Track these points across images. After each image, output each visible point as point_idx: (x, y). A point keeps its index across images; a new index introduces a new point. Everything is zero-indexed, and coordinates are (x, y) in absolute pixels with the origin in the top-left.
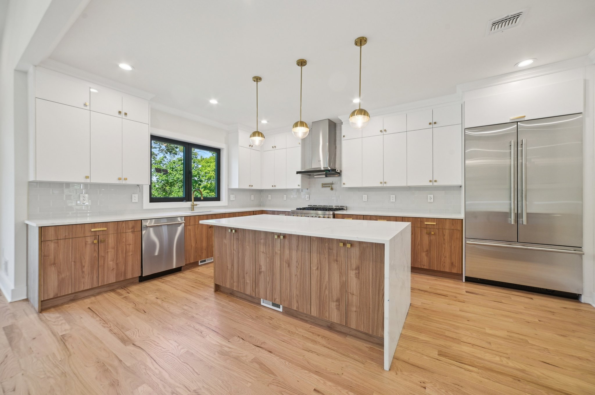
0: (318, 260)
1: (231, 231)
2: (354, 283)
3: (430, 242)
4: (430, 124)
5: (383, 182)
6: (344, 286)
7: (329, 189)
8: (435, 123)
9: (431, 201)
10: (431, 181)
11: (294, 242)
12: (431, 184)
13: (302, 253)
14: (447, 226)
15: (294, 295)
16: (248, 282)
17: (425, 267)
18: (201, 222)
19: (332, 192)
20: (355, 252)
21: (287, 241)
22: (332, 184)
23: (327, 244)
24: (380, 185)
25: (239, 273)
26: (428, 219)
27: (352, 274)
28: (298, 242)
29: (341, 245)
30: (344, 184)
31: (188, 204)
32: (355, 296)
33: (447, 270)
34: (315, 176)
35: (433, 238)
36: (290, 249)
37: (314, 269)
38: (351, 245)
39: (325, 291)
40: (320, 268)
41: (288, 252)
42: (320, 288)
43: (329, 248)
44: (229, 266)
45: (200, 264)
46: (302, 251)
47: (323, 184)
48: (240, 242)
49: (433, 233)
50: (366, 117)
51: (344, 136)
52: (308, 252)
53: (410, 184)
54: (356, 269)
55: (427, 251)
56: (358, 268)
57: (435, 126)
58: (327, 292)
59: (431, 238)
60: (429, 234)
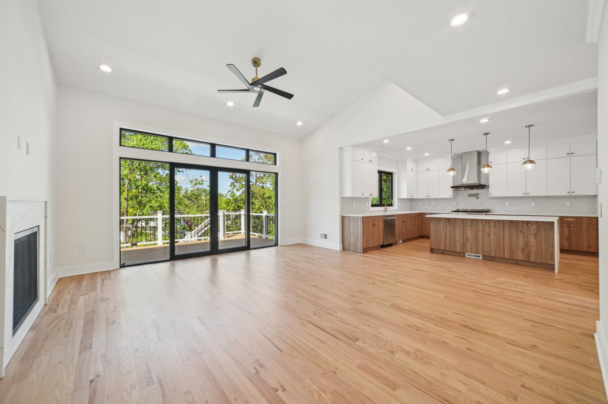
0: (509, 232)
1: (446, 220)
2: (532, 241)
3: (570, 232)
4: (568, 154)
5: (526, 193)
6: (527, 244)
7: (475, 198)
8: (572, 154)
9: (568, 206)
10: (568, 192)
11: (492, 224)
12: (569, 194)
13: (498, 229)
14: (585, 221)
15: (493, 249)
16: (458, 245)
17: (566, 249)
18: (426, 216)
19: (477, 200)
20: (533, 228)
21: (487, 224)
22: (478, 194)
23: (515, 225)
24: (523, 195)
25: (450, 241)
26: (567, 217)
27: (532, 238)
28: (495, 224)
29: (525, 224)
30: (491, 194)
31: (382, 208)
32: (533, 247)
33: (585, 249)
34: (462, 189)
35: (571, 229)
36: (489, 227)
37: (506, 236)
38: (531, 224)
39: (514, 246)
40: (510, 235)
41: (488, 229)
42: (511, 245)
43: (516, 226)
44: (443, 238)
45: (398, 243)
46: (498, 228)
47: (469, 195)
48: (451, 226)
49: (572, 226)
50: (534, 165)
51: (491, 162)
52: (502, 229)
53: (550, 194)
54: (534, 235)
55: (567, 238)
56: (535, 234)
57: (572, 155)
58: (515, 246)
59: (570, 229)
60: (569, 227)
